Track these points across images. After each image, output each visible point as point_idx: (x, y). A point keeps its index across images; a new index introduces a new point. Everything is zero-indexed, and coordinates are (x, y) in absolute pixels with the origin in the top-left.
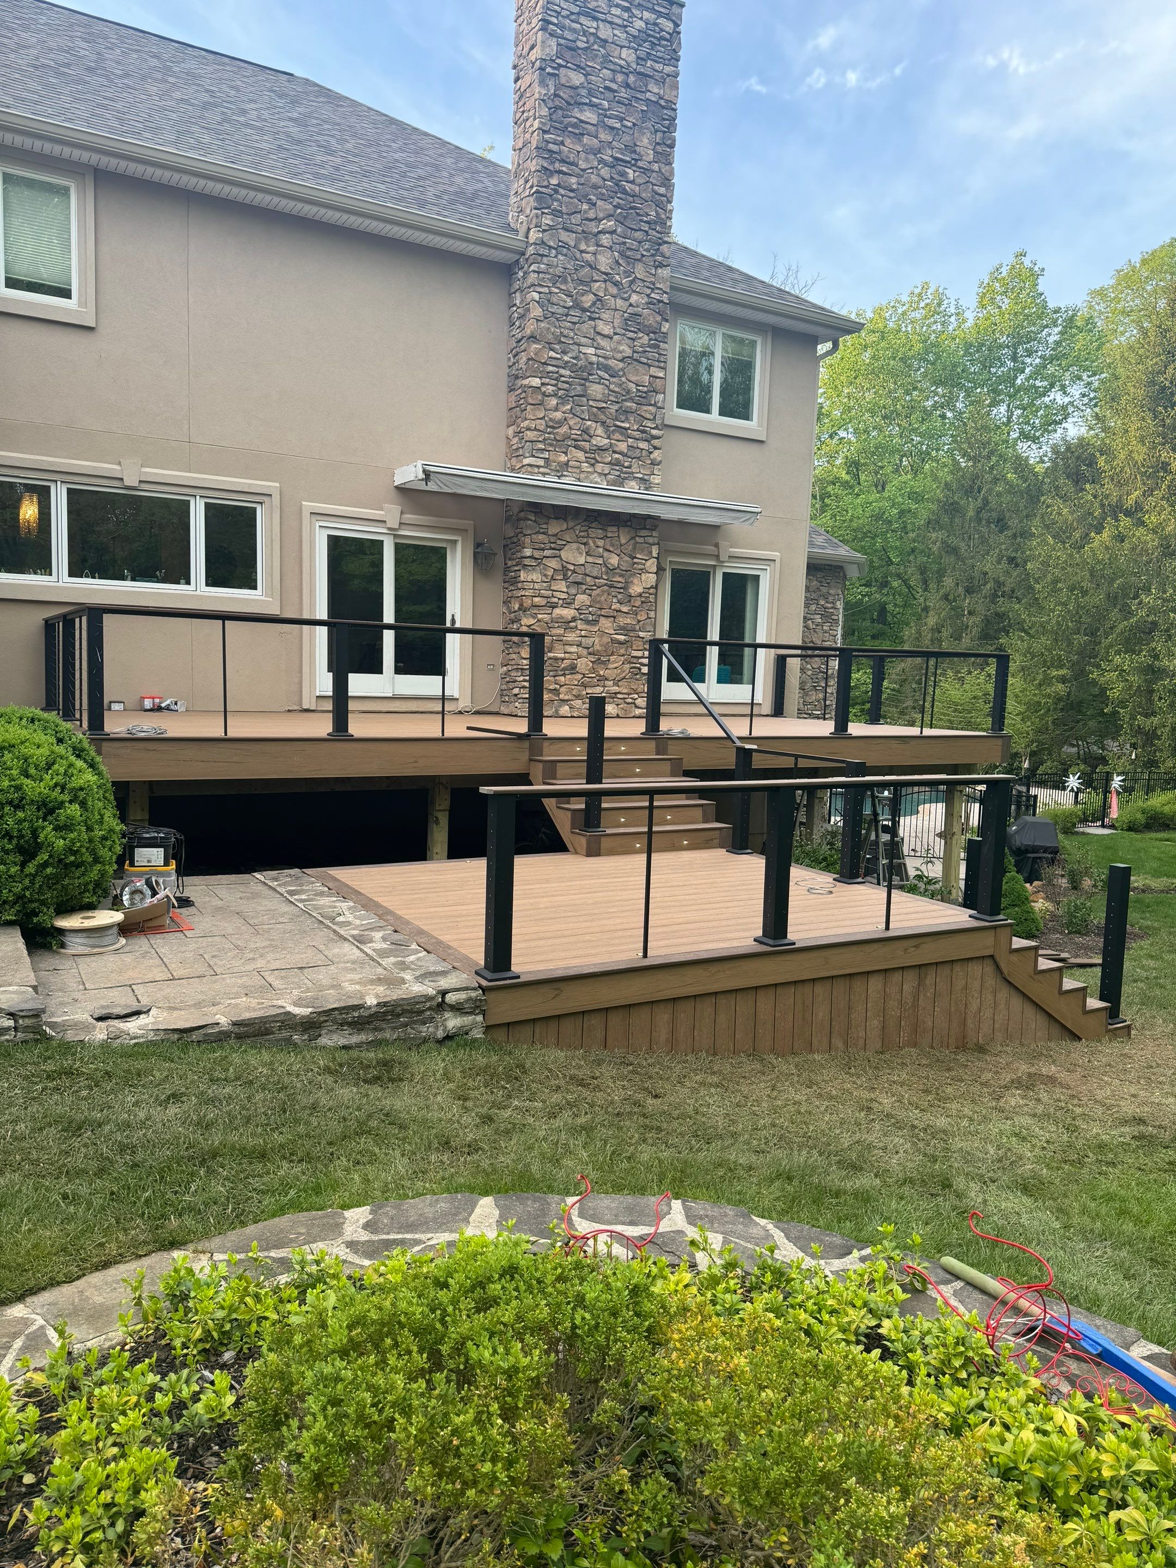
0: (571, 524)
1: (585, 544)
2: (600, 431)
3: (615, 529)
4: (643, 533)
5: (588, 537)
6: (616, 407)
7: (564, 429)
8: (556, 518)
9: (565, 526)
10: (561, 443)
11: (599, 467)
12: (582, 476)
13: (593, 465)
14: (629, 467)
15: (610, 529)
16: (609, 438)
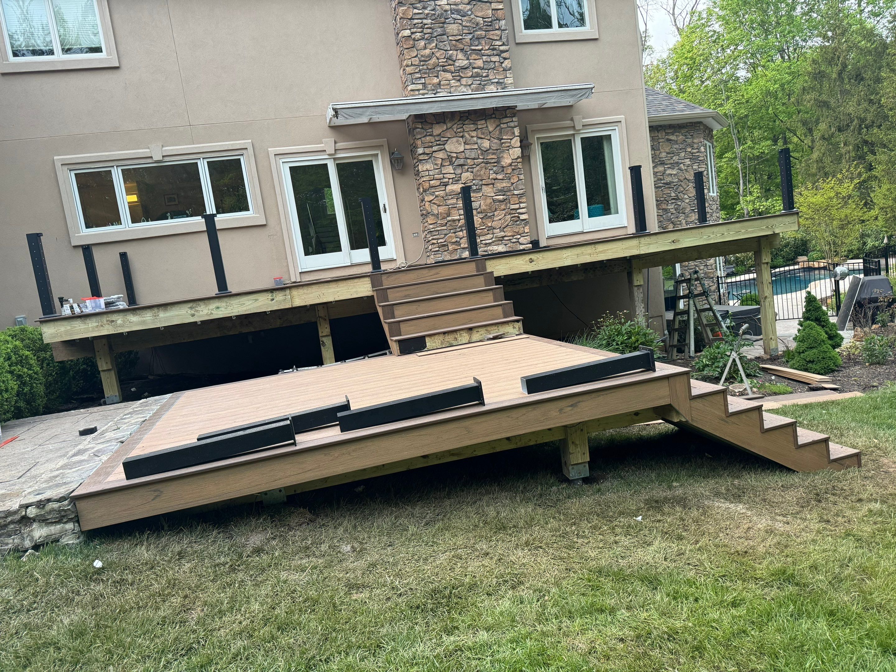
0: (449, 125)
1: (462, 137)
2: (460, 56)
3: (483, 122)
4: (505, 120)
5: (464, 131)
6: (470, 36)
7: (434, 60)
8: (438, 123)
9: (445, 127)
10: (433, 71)
11: (464, 81)
12: (452, 90)
13: (459, 80)
14: (487, 76)
15: (479, 123)
16: (468, 59)
